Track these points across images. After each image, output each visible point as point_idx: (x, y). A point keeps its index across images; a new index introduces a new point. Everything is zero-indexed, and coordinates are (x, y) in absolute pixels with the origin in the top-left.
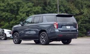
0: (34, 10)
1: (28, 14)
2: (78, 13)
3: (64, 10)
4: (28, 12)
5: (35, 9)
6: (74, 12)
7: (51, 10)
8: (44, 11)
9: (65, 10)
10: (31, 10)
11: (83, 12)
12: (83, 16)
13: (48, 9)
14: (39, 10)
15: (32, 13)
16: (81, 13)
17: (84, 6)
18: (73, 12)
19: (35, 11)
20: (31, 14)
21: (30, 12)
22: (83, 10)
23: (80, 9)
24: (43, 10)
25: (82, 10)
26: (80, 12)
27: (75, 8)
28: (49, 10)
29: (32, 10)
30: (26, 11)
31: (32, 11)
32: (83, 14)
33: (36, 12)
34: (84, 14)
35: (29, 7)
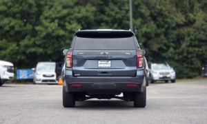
0: (77, 15)
1: (62, 23)
2: (182, 23)
3: (147, 13)
4: (62, 18)
5: (79, 13)
6: (173, 19)
7: (117, 13)
8: (102, 16)
9: (151, 15)
10: (69, 14)
11: (195, 21)
12: (194, 28)
13: (111, 12)
14: (89, 14)
15: (72, 22)
16: (190, 23)
17: (197, 5)
18: (169, 20)
19: (80, 16)
20: (70, 23)
21: (68, 19)
22: (195, 16)
23: (186, 13)
24: (98, 13)
25: (191, 16)
26: (186, 19)
27: (174, 9)
28: (113, 14)
29: (72, 14)
30: (58, 16)
31: (72, 17)
32: (194, 25)
33: (82, 18)
34: (197, 24)
35: (65, 7)
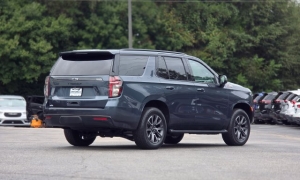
0: (47, 29)
1: (25, 41)
2: (190, 44)
3: (144, 30)
4: (25, 34)
5: (48, 26)
6: (178, 37)
7: (102, 28)
8: (81, 32)
9: (149, 32)
10: (34, 29)
11: (208, 41)
12: (207, 52)
13: (94, 27)
14: (63, 29)
15: (38, 39)
16: (201, 45)
17: (211, 20)
18: (173, 40)
19: (50, 30)
20: (35, 40)
21: (33, 34)
22: (208, 34)
23: (196, 30)
24: (75, 28)
25: (204, 35)
26: (196, 39)
27: (180, 25)
28: (97, 29)
29: (39, 29)
30: (19, 30)
31: (39, 32)
32: (207, 48)
33: (52, 34)
34: (211, 46)
35: (29, 18)
